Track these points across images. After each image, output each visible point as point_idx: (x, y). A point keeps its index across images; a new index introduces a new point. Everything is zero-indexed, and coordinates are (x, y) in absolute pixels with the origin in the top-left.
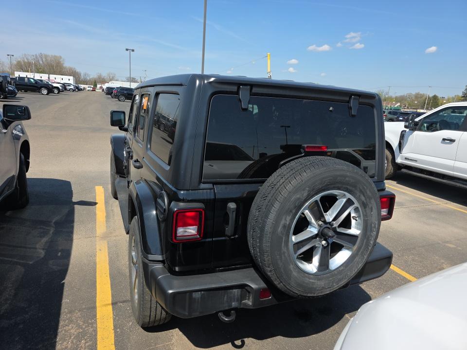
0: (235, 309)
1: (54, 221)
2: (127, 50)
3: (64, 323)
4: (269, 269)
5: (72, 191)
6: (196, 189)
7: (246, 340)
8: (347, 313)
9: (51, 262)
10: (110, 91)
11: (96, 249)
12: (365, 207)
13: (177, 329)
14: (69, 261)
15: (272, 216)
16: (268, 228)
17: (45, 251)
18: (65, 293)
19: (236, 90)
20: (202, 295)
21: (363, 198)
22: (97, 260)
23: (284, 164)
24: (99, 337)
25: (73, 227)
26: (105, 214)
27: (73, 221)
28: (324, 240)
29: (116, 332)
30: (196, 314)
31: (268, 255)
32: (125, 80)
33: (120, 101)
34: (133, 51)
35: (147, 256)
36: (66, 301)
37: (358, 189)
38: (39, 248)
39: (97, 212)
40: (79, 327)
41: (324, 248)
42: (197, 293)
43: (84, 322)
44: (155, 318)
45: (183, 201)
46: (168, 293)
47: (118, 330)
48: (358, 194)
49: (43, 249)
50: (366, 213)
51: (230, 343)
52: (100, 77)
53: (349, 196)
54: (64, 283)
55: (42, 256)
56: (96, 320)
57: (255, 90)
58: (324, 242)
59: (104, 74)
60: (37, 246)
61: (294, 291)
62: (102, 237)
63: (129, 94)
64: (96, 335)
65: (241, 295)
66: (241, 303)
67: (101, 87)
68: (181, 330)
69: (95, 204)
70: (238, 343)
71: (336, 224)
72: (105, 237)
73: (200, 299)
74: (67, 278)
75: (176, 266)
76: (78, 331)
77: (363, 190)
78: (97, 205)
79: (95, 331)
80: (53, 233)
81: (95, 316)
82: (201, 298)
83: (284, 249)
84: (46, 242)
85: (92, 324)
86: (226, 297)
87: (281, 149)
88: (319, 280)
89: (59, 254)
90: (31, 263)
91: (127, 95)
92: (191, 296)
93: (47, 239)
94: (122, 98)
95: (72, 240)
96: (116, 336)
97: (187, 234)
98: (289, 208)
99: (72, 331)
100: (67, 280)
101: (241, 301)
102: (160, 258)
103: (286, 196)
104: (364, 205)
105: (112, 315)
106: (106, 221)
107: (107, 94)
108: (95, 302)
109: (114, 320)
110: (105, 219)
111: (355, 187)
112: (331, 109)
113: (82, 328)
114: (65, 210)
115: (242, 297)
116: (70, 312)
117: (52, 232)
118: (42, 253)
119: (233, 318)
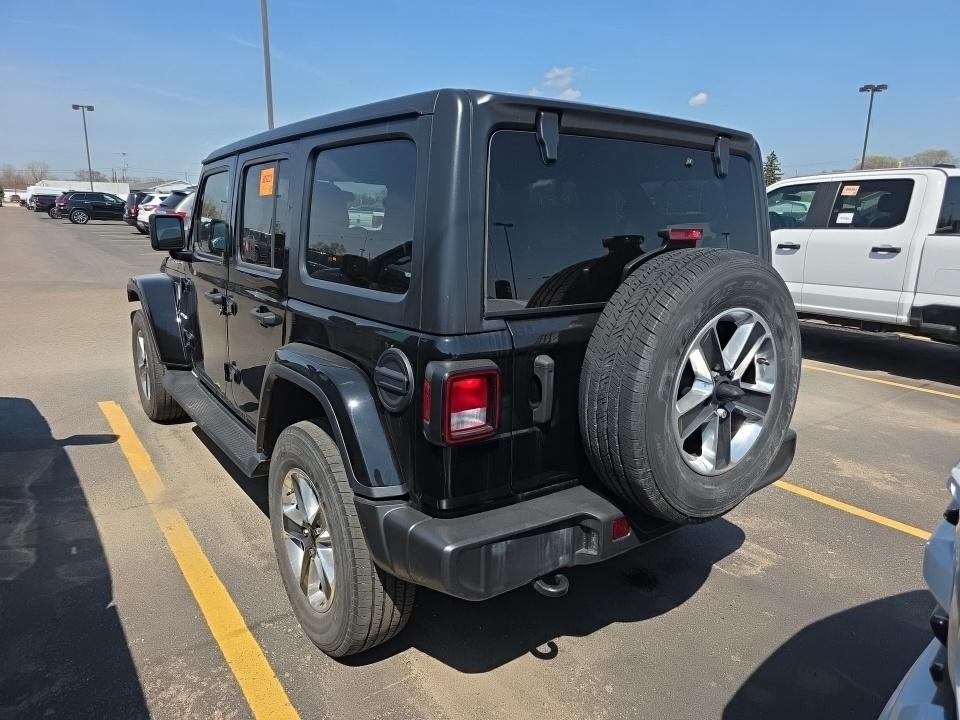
0: (564, 570)
1: (27, 485)
2: (76, 107)
3: (152, 685)
4: (641, 472)
5: (43, 418)
6: (476, 331)
7: (556, 641)
8: (716, 561)
9: (61, 571)
10: (45, 204)
11: (158, 528)
12: (781, 339)
13: (412, 649)
14: (104, 560)
15: (645, 365)
16: (639, 388)
17: (34, 549)
18: (127, 628)
19: (533, 122)
20: (508, 547)
21: (779, 320)
22: (174, 549)
23: (635, 268)
24: (248, 697)
25: (81, 492)
26: (148, 457)
27: (75, 480)
28: (720, 407)
29: (283, 681)
30: (500, 590)
31: (641, 444)
32: (74, 177)
33: (75, 222)
34: (90, 108)
35: (370, 491)
36: (135, 642)
37: (773, 302)
38: (17, 547)
39: (127, 454)
40: (194, 687)
41: (722, 420)
42: (499, 544)
43: (201, 676)
44: (380, 627)
45: (449, 357)
46: (447, 553)
47: (287, 675)
48: (772, 311)
49: (28, 547)
50: (783, 349)
51: (529, 653)
52: (8, 174)
53: (757, 317)
54: (114, 608)
55: (33, 561)
56: (227, 665)
57: (567, 122)
58: (721, 412)
59: (19, 167)
60: (10, 542)
61: (683, 511)
62: (163, 503)
63: (96, 207)
64: (241, 694)
65: (573, 540)
66: (573, 556)
67: (15, 198)
68: (422, 649)
69: (114, 438)
70: (544, 648)
71: (738, 375)
72: (170, 500)
73: (504, 558)
74: (116, 594)
75: (443, 498)
76: (194, 695)
77: (779, 305)
78: (119, 441)
79: (235, 685)
80: (35, 509)
81: (222, 657)
82: (507, 553)
83: (667, 427)
84: (28, 531)
85: (221, 674)
86: (548, 547)
87: (605, 246)
88: (718, 484)
89: (74, 551)
90: (11, 579)
91: (91, 208)
92: (489, 552)
93: (27, 524)
94: (81, 217)
95: (90, 519)
96: (287, 688)
97: (465, 427)
98: (674, 346)
99: (182, 698)
100: (119, 600)
101: (573, 552)
102: (398, 490)
103: (666, 322)
104: (780, 334)
105: (259, 649)
106: (158, 470)
107: (38, 210)
108: (209, 632)
109: (269, 657)
110: (152, 467)
111: (768, 299)
112: (689, 161)
113: (202, 689)
114: (46, 460)
115: (576, 543)
116: (159, 661)
117: (32, 508)
118: (30, 556)
119: (564, 586)
